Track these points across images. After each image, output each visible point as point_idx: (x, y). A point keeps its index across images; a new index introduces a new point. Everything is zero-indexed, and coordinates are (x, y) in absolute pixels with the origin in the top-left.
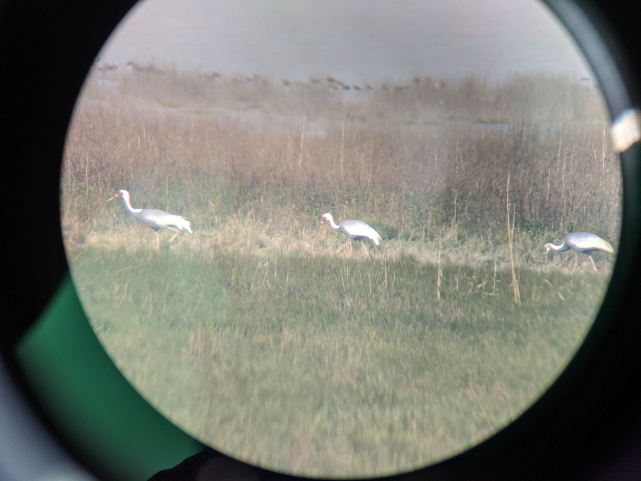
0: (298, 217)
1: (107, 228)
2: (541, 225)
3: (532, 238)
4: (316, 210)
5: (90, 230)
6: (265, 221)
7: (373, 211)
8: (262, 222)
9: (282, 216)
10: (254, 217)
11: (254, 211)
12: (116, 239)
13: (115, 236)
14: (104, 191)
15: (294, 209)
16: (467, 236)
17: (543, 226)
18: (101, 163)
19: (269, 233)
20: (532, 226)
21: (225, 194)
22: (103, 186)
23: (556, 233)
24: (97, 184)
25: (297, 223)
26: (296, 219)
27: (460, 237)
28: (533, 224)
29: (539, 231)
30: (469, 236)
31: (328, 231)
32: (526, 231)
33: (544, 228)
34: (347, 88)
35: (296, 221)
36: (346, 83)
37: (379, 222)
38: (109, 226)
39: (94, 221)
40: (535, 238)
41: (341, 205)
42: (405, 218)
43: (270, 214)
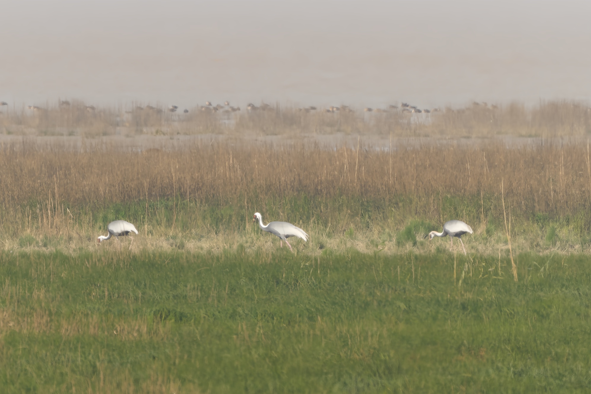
0: (353, 220)
1: (202, 237)
2: (547, 219)
3: (541, 228)
4: (369, 214)
5: (190, 238)
6: (325, 225)
7: (416, 214)
8: (322, 226)
9: (339, 221)
10: (316, 222)
11: (316, 218)
12: (208, 244)
13: (208, 242)
14: (200, 206)
15: (349, 214)
16: (493, 230)
17: (548, 219)
18: (198, 185)
19: (329, 236)
20: (540, 219)
21: (293, 204)
22: (199, 202)
23: (558, 224)
24: (196, 201)
25: (352, 226)
26: (352, 223)
27: (488, 231)
28: (541, 217)
29: (545, 223)
30: (495, 229)
31: (379, 232)
32: (536, 223)
33: (549, 220)
34: (419, 111)
35: (352, 224)
36: (419, 108)
37: (422, 222)
38: (204, 234)
39: (193, 231)
40: (543, 229)
41: (391, 209)
42: (443, 218)
43: (330, 219)
